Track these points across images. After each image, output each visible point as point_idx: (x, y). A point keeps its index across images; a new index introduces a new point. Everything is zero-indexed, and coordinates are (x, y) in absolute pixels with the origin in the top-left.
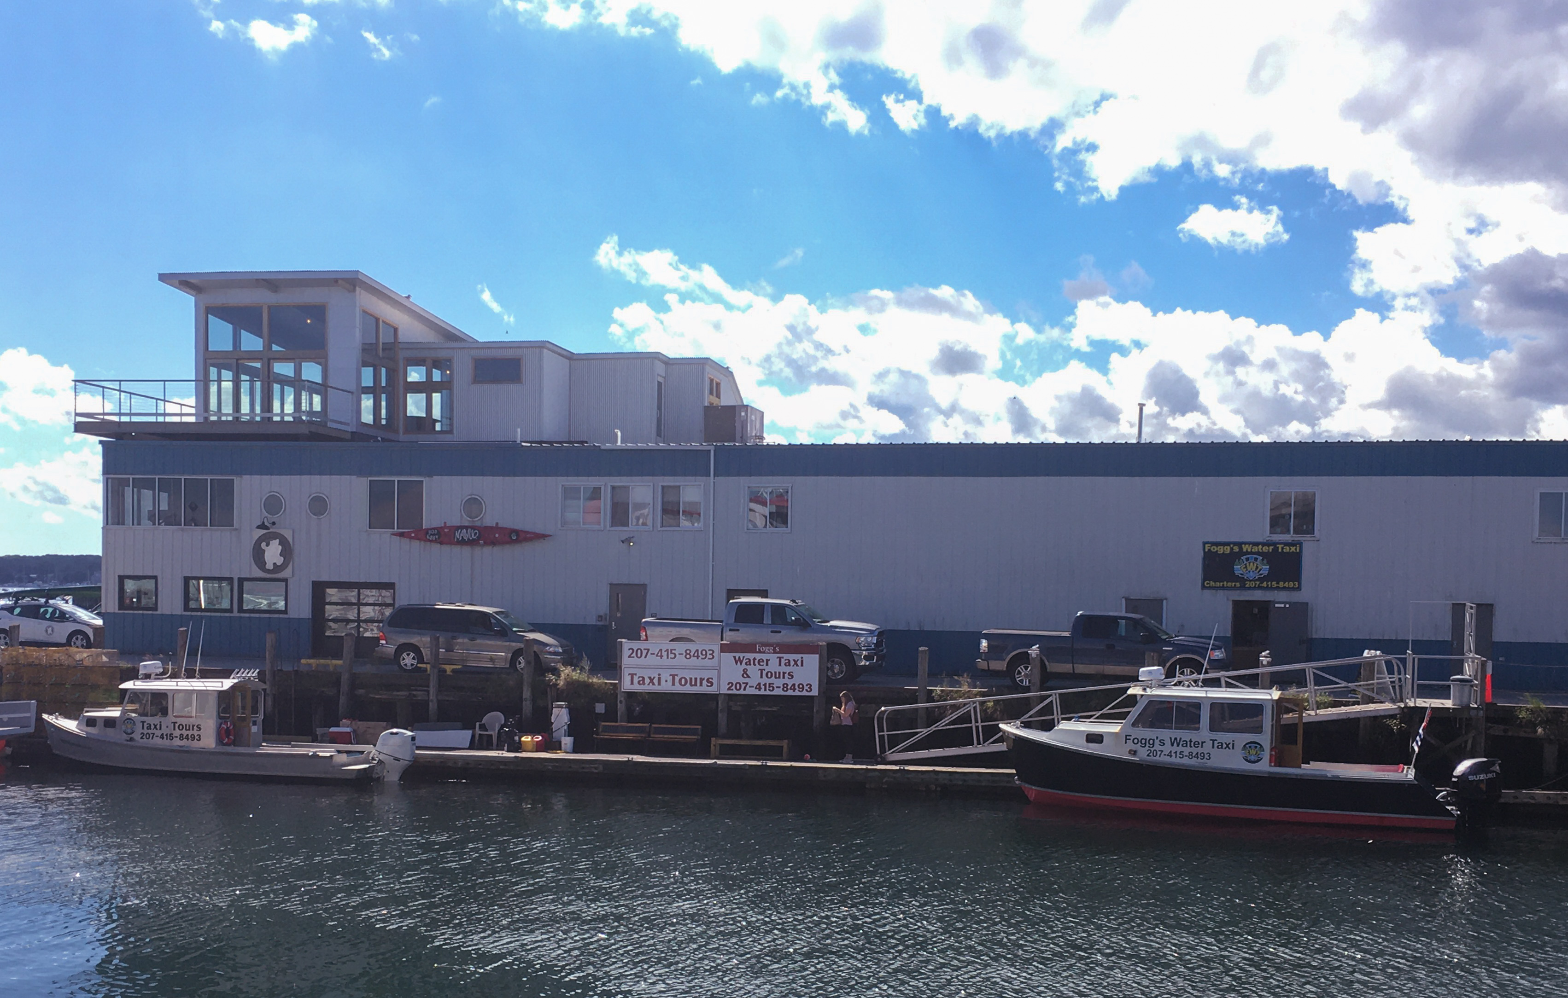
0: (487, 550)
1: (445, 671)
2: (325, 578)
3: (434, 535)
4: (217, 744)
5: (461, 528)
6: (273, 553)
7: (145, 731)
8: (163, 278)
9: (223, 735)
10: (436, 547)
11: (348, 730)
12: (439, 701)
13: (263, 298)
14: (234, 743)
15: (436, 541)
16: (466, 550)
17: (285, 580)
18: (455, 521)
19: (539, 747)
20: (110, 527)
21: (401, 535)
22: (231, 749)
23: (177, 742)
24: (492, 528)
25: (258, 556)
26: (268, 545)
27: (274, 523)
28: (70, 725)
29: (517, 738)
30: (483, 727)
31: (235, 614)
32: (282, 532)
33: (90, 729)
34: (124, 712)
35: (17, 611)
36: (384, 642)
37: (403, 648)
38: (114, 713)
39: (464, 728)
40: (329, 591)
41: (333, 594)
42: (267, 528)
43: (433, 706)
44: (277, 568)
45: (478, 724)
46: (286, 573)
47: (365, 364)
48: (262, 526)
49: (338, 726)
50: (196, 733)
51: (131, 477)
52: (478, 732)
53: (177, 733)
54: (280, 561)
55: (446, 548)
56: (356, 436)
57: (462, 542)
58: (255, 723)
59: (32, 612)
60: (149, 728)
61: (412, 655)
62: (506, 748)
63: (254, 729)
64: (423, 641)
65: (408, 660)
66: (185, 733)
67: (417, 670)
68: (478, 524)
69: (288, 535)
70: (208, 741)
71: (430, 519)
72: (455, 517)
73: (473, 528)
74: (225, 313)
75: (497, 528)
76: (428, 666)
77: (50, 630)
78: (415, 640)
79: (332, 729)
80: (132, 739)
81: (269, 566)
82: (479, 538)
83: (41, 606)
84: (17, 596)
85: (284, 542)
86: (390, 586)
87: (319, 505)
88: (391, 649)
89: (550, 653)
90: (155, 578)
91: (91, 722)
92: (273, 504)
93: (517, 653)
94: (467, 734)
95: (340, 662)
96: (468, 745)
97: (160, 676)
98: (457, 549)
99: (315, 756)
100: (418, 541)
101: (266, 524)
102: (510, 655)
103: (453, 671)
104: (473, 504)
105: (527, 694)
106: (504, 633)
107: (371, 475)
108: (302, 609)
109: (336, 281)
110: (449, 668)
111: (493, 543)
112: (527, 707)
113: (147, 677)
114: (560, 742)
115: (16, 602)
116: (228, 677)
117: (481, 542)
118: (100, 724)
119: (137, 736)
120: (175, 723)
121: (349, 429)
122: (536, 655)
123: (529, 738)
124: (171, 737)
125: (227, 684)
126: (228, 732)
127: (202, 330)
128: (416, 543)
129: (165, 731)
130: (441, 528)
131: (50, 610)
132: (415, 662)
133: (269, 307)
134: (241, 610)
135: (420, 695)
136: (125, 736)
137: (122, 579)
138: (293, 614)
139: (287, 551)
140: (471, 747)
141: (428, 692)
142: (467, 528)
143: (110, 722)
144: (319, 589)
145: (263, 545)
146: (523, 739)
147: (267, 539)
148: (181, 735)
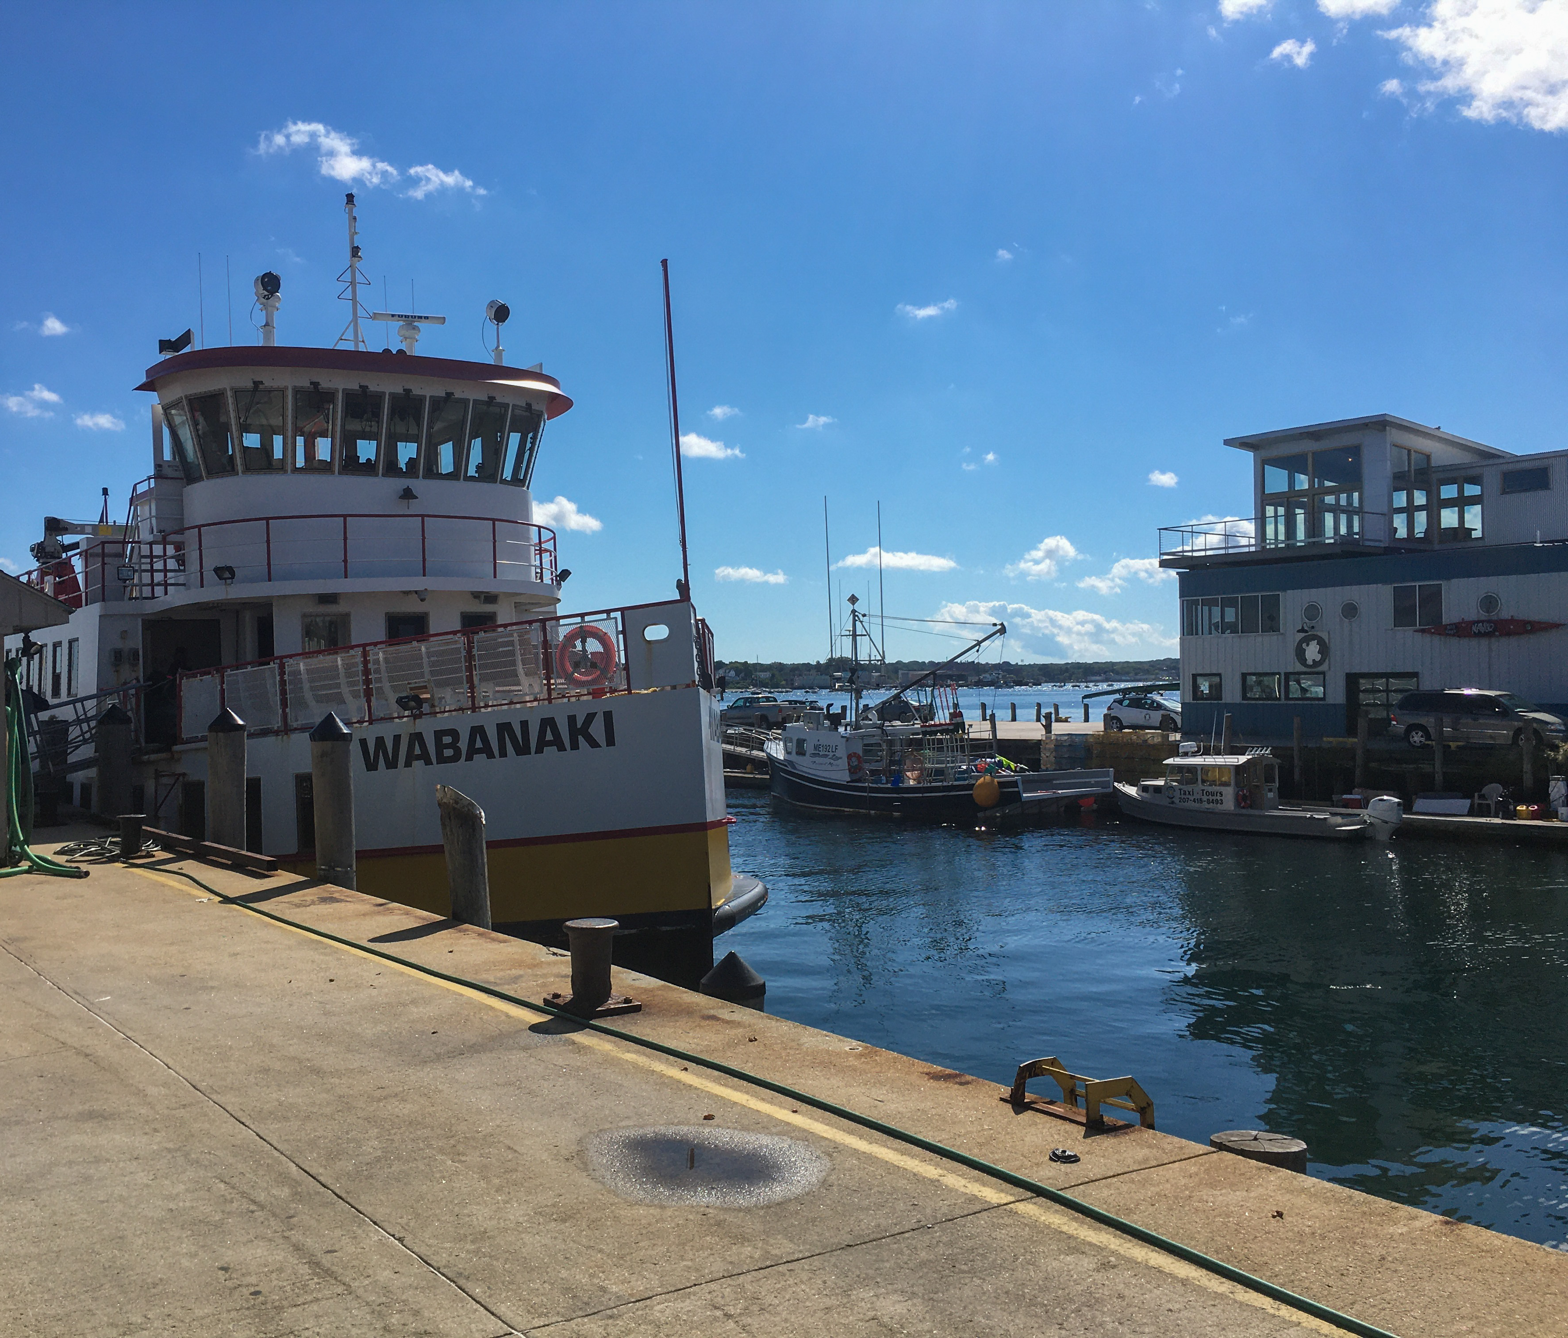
0: (1504, 640)
1: (1450, 747)
2: (1356, 670)
3: (1451, 630)
4: (1235, 807)
5: (1478, 622)
6: (1312, 652)
7: (1183, 796)
8: (1227, 442)
9: (1240, 800)
10: (1454, 641)
11: (1358, 797)
12: (1444, 774)
13: (1308, 446)
14: (1251, 807)
15: (1454, 635)
16: (1484, 642)
17: (1324, 673)
18: (1473, 617)
19: (1534, 816)
20: (1186, 637)
21: (1423, 631)
22: (1244, 811)
23: (1206, 805)
24: (1506, 620)
25: (1300, 654)
26: (1308, 645)
27: (1313, 627)
28: (1132, 791)
29: (1511, 807)
30: (1482, 797)
31: (1283, 701)
32: (1319, 634)
33: (1144, 794)
34: (1166, 783)
35: (1126, 702)
36: (1394, 723)
37: (1411, 728)
38: (1160, 782)
39: (1464, 797)
40: (1362, 681)
41: (1364, 684)
42: (1306, 632)
43: (1439, 778)
44: (1316, 663)
45: (1476, 794)
46: (1324, 668)
47: (1397, 489)
48: (1302, 630)
49: (1351, 794)
50: (1219, 798)
51: (1200, 598)
52: (1477, 801)
53: (1205, 798)
54: (1318, 657)
55: (1464, 642)
56: (1387, 551)
57: (1479, 635)
58: (1270, 790)
59: (1136, 704)
60: (1185, 794)
61: (1420, 733)
62: (1500, 816)
63: (1271, 795)
64: (1428, 721)
65: (1417, 738)
66: (1211, 798)
67: (1423, 746)
68: (1495, 618)
69: (1324, 636)
70: (1229, 803)
71: (1450, 614)
72: (1472, 611)
73: (1489, 621)
74: (1278, 462)
75: (1512, 621)
76: (1434, 743)
77: (1147, 717)
78: (1423, 721)
79: (1345, 796)
80: (1173, 803)
81: (1309, 662)
82: (1495, 630)
83: (1142, 699)
84: (1125, 691)
85: (1321, 642)
86: (1415, 675)
87: (1350, 611)
88: (1402, 728)
89: (1552, 731)
90: (1219, 675)
91: (1145, 789)
92: (1312, 611)
93: (1518, 732)
94: (1467, 802)
95: (1356, 740)
96: (1466, 812)
97: (1194, 754)
98: (1474, 642)
99: (1312, 818)
100: (1438, 637)
101: (1306, 628)
102: (1511, 733)
103: (1458, 747)
104: (1489, 602)
105: (1527, 767)
106: (1506, 713)
107: (1395, 582)
108: (1338, 695)
109: (1366, 425)
110: (1453, 745)
111: (1509, 634)
112: (1528, 780)
113: (1186, 754)
114: (1557, 812)
115: (1124, 696)
116: (1244, 754)
117: (1497, 633)
118: (1151, 790)
119: (1176, 800)
120: (1203, 790)
121: (1382, 545)
122: (1536, 731)
123: (1524, 808)
124: (1201, 801)
125: (1242, 759)
126: (1244, 798)
127: (1260, 479)
128: (1436, 638)
129: (1196, 796)
130: (1459, 623)
131: (1149, 702)
132: (1423, 739)
133: (1313, 453)
134: (1287, 698)
135: (1426, 768)
136: (1170, 801)
137: (1195, 677)
138: (1330, 700)
139: (1324, 649)
140: (1469, 815)
141: (1434, 765)
142: (1482, 622)
143: (1157, 789)
144: (1352, 679)
145: (1304, 645)
146: (1518, 808)
147: (1307, 640)
148: (1208, 800)
